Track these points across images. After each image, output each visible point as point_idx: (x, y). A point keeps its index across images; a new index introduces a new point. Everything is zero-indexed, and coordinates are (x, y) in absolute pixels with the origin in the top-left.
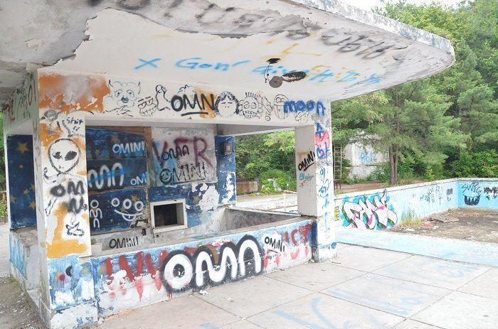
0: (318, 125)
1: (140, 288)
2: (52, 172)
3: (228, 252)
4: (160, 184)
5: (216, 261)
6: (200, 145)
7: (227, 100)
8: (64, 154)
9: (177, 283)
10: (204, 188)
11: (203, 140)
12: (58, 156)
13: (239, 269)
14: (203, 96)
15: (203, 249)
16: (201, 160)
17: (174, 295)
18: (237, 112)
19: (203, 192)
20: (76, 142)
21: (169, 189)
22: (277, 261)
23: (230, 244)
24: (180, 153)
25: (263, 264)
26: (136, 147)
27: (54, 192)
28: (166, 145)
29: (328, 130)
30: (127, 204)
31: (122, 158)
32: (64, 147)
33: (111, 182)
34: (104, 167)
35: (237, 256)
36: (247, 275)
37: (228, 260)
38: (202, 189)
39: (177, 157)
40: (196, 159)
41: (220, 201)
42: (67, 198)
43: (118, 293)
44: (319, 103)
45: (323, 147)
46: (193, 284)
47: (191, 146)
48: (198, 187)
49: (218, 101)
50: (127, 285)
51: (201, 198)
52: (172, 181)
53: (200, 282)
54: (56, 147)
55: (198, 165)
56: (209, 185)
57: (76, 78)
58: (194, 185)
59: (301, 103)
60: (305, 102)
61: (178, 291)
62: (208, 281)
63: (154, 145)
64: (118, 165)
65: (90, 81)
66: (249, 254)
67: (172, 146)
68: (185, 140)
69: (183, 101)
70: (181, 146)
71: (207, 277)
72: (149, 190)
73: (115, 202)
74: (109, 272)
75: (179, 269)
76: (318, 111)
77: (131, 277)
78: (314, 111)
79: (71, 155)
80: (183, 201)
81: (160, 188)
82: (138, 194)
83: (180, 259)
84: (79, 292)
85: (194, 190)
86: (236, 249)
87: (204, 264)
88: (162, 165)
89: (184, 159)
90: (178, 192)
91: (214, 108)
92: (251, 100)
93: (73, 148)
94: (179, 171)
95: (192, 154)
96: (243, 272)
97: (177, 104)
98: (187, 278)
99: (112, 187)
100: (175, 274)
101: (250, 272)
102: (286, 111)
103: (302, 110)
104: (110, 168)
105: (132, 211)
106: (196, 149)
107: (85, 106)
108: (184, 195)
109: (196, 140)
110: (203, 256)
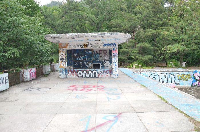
0: (114, 48)
1: (73, 75)
2: (60, 57)
3: (90, 72)
4: (95, 60)
5: (88, 73)
6: (105, 52)
7: (90, 45)
8: (62, 54)
9: (80, 76)
10: (106, 61)
11: (106, 50)
12: (61, 54)
13: (92, 76)
14: (84, 44)
15: (85, 71)
16: (105, 55)
17: (79, 77)
18: (92, 47)
19: (106, 62)
20: (63, 52)
21: (97, 61)
22: (102, 76)
23: (91, 71)
24: (100, 53)
25: (98, 76)
26: (90, 52)
27: (60, 59)
28: (97, 52)
29: (117, 49)
30: (88, 63)
31: (87, 54)
32: (62, 53)
33: (84, 59)
34: (83, 56)
35: (92, 73)
36: (94, 77)
37: (90, 74)
38: (105, 61)
39: (99, 54)
40: (104, 55)
41: (110, 65)
42: (62, 60)
43: (70, 75)
44: (115, 44)
45: (115, 53)
46: (82, 76)
47: (103, 52)
48: (104, 61)
49: (88, 45)
50: (71, 74)
51: (105, 63)
52: (98, 59)
53: (84, 76)
54: (61, 53)
55: (104, 56)
56: (107, 61)
57: (63, 43)
58: (103, 61)
59: (109, 44)
60: (110, 44)
61: (80, 77)
62: (85, 77)
63: (94, 51)
64: (86, 55)
65: (66, 44)
66: (95, 73)
67: (98, 52)
68: (101, 51)
69: (81, 45)
70: (100, 52)
71: (85, 76)
72: (92, 61)
73: (85, 63)
74: (69, 71)
75: (80, 73)
76: (114, 45)
77: (72, 73)
78: (113, 45)
79: (63, 54)
80: (100, 64)
81: (95, 61)
82: (90, 61)
83: (81, 72)
84: (63, 73)
85: (103, 62)
86: (92, 72)
87: (85, 73)
88: (96, 56)
89: (101, 55)
90: (99, 62)
91: (87, 46)
92: (95, 44)
93: (63, 53)
94: (99, 57)
95: (103, 54)
96: (93, 76)
97: (80, 46)
98: (81, 75)
99: (85, 60)
100: (79, 74)
101: (95, 77)
102: (104, 46)
103: (109, 45)
104: (84, 56)
105: (88, 65)
106: (104, 52)
107: (65, 47)
108: (101, 63)
109: (104, 50)
110: (85, 72)
